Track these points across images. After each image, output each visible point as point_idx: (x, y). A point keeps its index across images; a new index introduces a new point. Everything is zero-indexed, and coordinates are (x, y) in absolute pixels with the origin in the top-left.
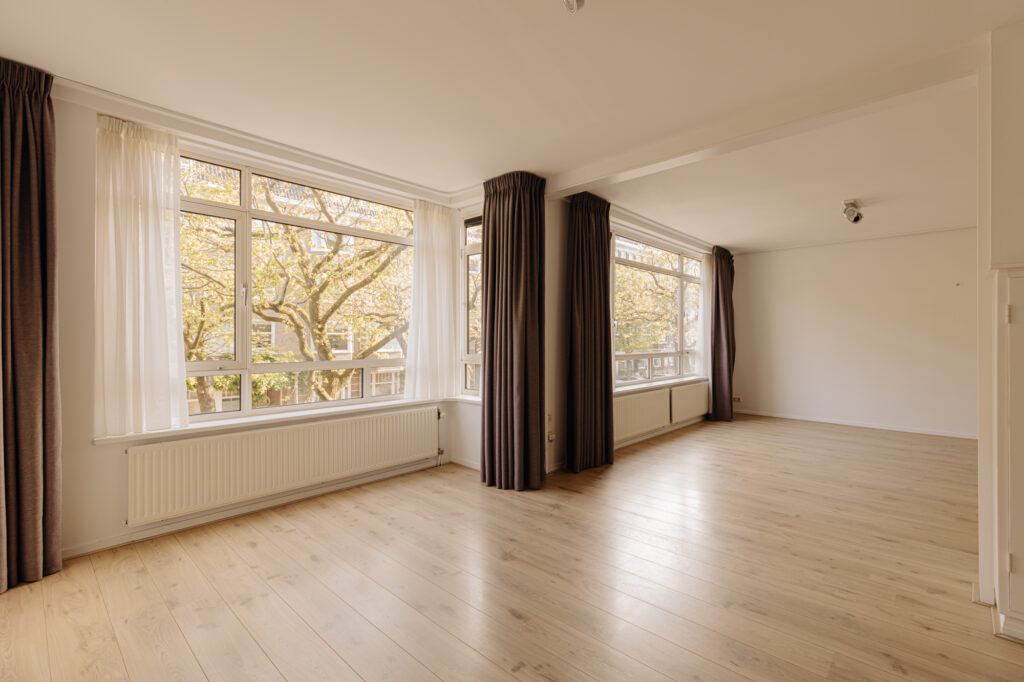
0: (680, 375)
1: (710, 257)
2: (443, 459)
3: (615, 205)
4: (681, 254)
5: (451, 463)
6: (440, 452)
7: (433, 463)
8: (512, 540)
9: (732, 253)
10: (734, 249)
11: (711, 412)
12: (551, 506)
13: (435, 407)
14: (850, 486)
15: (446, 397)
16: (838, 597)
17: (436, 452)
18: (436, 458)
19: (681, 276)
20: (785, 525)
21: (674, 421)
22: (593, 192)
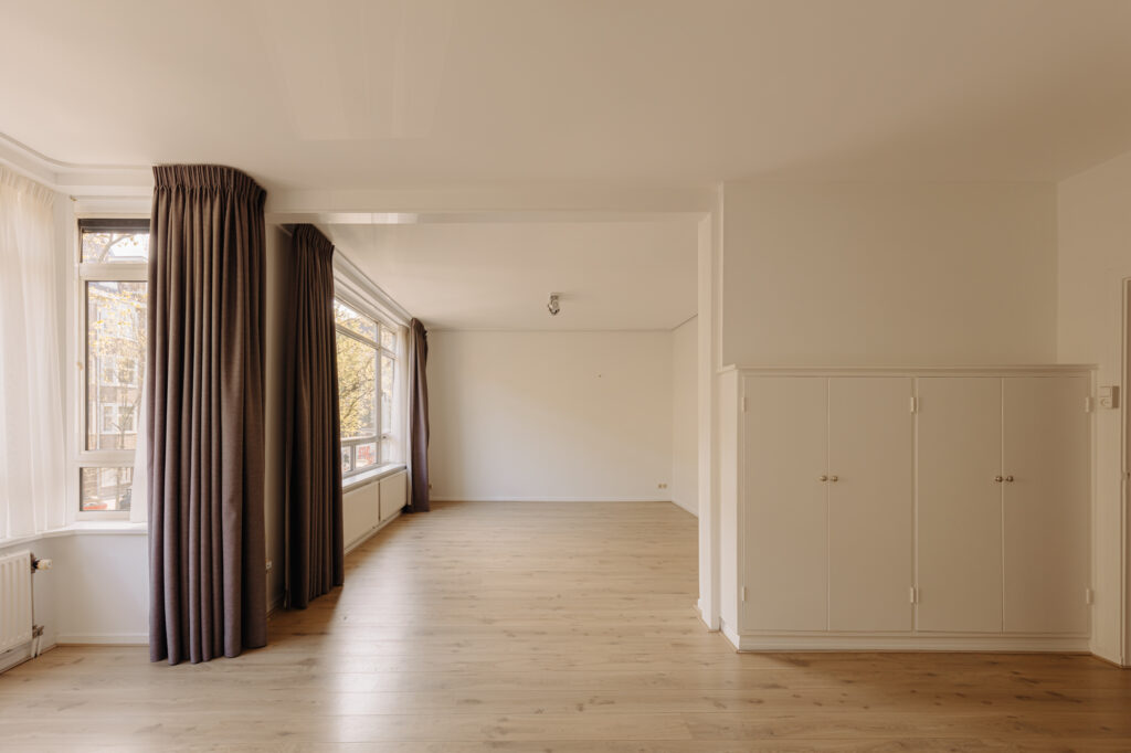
0: (379, 463)
1: (407, 331)
2: (42, 643)
3: (338, 251)
4: (378, 322)
5: (58, 647)
6: (37, 632)
7: (21, 656)
8: (285, 734)
9: (426, 328)
10: (430, 324)
11: (410, 503)
12: (301, 663)
13: (26, 553)
14: (571, 558)
15: (47, 530)
16: (641, 662)
17: (29, 633)
18: (28, 645)
19: (379, 348)
20: (560, 608)
21: (382, 518)
22: (318, 227)
